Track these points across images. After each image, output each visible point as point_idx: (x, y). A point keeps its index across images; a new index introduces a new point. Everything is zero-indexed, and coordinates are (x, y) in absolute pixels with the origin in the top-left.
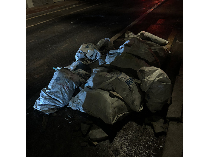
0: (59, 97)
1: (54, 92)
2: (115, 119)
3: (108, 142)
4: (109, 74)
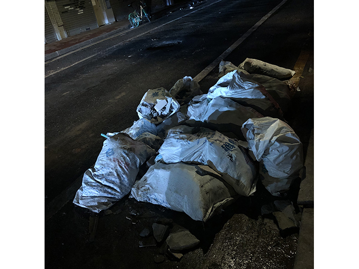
0: (114, 182)
1: (106, 174)
2: (210, 211)
3: (199, 251)
4: (193, 136)
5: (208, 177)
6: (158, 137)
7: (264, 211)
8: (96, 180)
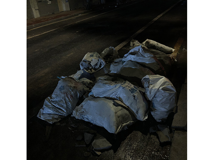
0: (63, 106)
1: (58, 101)
2: (119, 128)
3: (111, 151)
4: (113, 82)
5: (120, 107)
6: (92, 82)
7: (151, 130)
8: (52, 104)
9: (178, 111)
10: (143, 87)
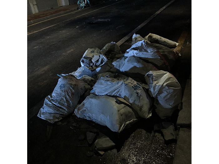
0: (64, 104)
1: (59, 100)
2: (123, 126)
3: (115, 151)
5: (123, 105)
6: (93, 79)
7: (156, 128)
8: (52, 103)
9: (183, 107)
10: (146, 83)
